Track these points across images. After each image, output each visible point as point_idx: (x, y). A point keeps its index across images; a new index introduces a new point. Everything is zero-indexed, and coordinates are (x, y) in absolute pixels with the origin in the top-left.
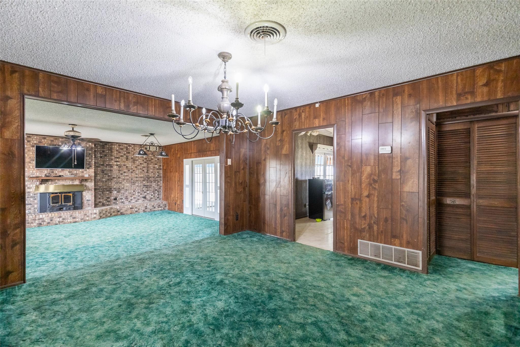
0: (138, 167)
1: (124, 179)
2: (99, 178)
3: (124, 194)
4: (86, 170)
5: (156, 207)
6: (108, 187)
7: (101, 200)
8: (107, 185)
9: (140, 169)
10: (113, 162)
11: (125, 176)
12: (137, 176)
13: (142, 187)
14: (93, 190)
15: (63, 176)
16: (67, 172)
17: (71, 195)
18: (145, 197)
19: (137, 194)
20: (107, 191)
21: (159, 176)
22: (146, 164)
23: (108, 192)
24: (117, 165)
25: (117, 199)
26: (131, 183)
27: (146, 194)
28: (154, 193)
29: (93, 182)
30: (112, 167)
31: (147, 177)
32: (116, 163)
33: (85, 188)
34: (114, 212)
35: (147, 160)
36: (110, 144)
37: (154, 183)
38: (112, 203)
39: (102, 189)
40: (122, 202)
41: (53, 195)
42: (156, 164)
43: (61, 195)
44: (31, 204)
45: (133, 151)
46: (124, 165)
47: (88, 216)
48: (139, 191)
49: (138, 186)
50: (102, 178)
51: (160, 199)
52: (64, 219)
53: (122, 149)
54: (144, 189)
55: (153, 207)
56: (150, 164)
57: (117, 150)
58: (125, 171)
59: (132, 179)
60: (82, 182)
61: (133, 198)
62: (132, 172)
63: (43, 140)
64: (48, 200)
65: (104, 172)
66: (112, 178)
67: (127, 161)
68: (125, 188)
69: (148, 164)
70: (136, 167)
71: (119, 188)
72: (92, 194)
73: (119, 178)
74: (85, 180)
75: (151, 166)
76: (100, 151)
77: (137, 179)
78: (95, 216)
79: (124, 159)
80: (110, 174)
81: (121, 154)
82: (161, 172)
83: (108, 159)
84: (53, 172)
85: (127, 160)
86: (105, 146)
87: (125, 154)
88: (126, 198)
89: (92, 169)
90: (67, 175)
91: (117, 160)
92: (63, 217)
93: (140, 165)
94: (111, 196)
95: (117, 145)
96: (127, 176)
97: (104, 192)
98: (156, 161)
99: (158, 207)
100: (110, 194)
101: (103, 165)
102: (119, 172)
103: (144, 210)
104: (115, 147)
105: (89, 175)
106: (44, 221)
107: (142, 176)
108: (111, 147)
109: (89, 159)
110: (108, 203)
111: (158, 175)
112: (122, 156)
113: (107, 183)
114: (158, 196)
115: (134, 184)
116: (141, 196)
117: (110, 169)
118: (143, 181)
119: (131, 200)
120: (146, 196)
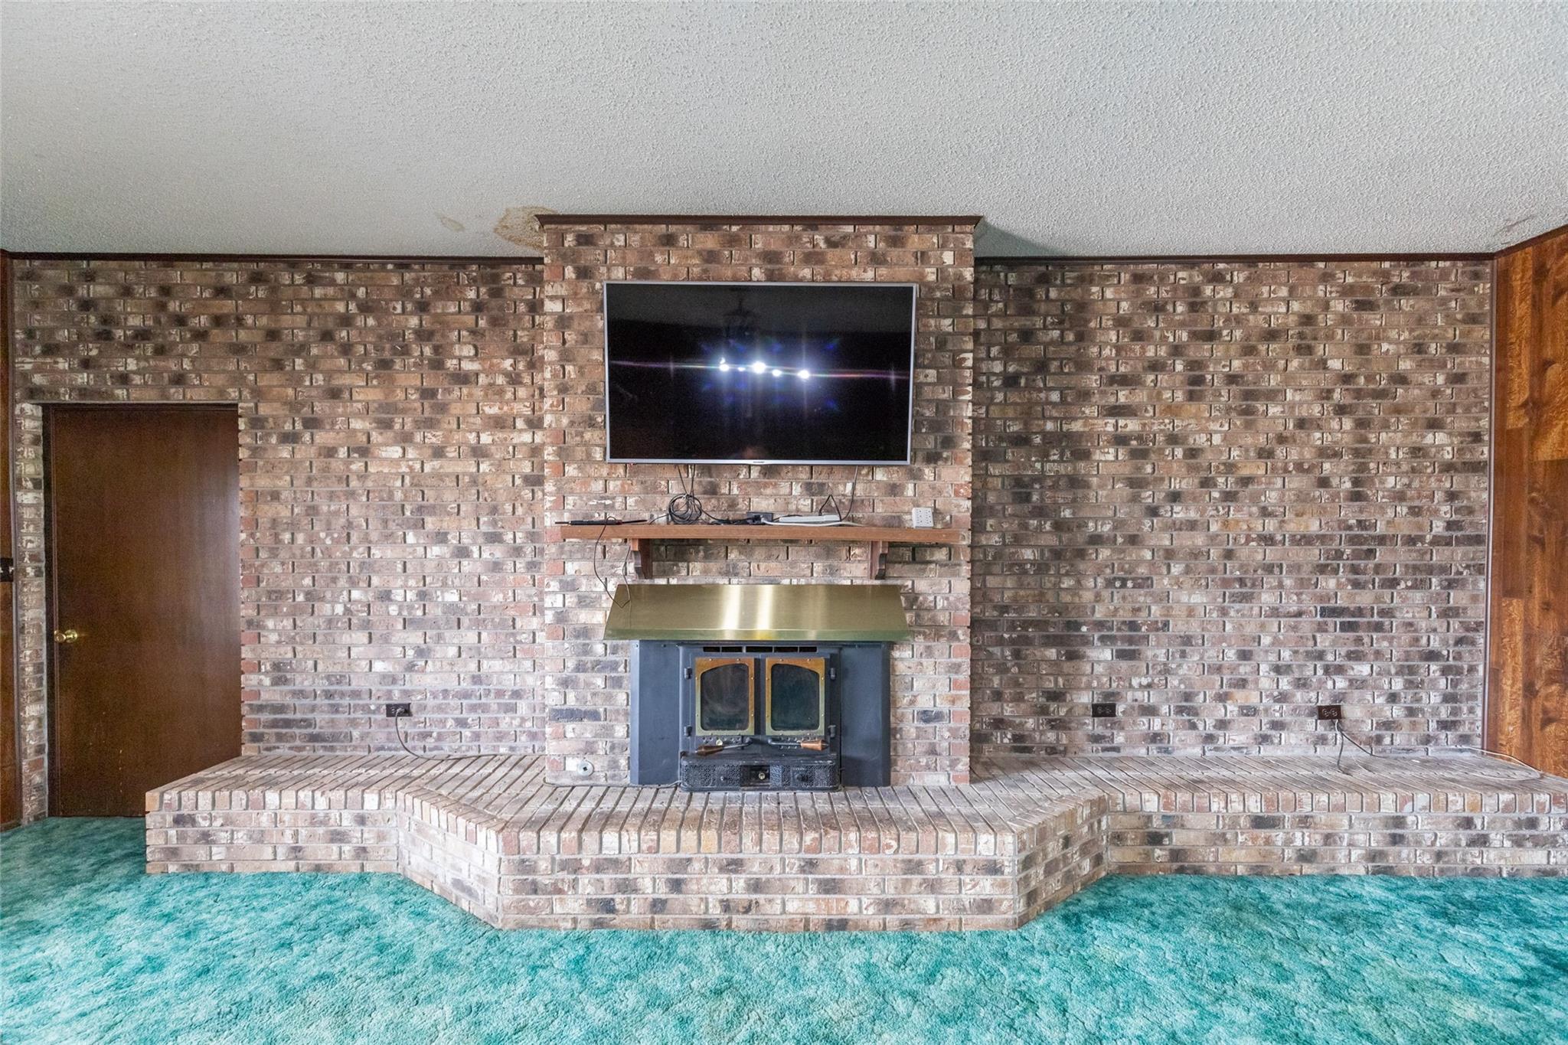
0: (1280, 452)
1: (1170, 554)
2: (995, 539)
3: (1166, 671)
4: (915, 476)
5: (1495, 838)
6: (1053, 610)
7: (1008, 710)
8: (1050, 597)
9: (1299, 467)
10: (1090, 421)
11: (1175, 526)
12: (1271, 525)
13: (1306, 624)
14: (963, 635)
15: (770, 516)
16: (797, 490)
17: (816, 664)
18: (1331, 714)
19: (1265, 683)
20: (1050, 641)
21: (1456, 534)
22: (1348, 424)
23: (1052, 653)
24: (1120, 440)
25: (1120, 708)
26: (1226, 583)
27: (1341, 683)
28: (1410, 684)
29: (965, 569)
30: (1085, 455)
31: (1353, 540)
32: (1109, 425)
33: (909, 617)
34: (1118, 838)
35: (1359, 394)
36: (1071, 276)
37: (1418, 596)
38: (1080, 735)
39: (1012, 627)
40: (1155, 738)
41: (708, 661)
42: (1434, 425)
43: (758, 664)
44: (594, 715)
45: (1239, 320)
46: (1173, 439)
47: (933, 886)
48: (1286, 654)
49: (1275, 612)
50: (1018, 541)
51: (1465, 739)
52: (756, 886)
53: (1157, 308)
54: (1324, 641)
55: (1464, 836)
56: (1386, 426)
57: (1120, 322)
58: (1176, 485)
59: (1229, 555)
60: (895, 570)
61: (1233, 708)
62: (1229, 497)
63: (659, 258)
64: (686, 695)
65: (1027, 498)
66: (1081, 539)
67: (1193, 407)
68: (1178, 627)
69: (1362, 424)
70: (1265, 454)
71: (1133, 626)
72: (956, 668)
73: (1133, 540)
74: (908, 555)
75: (1392, 441)
76: (1005, 332)
77: (1272, 554)
78: (986, 886)
79: (1171, 387)
80: (1067, 513)
81: (1150, 352)
82: (1481, 491)
83: (1055, 397)
84: (712, 491)
85: (1192, 397)
86: (1040, 293)
87: (1177, 351)
88: (1180, 710)
89: (958, 461)
90: (798, 513)
91: (1123, 397)
92: (755, 869)
93: (1301, 434)
94: (1070, 687)
95: (1125, 277)
96: (1192, 525)
97: (1028, 651)
98: (1435, 393)
99: (1518, 842)
100: (1067, 667)
101: (1021, 441)
102: (1135, 499)
103: (1373, 856)
104: (1109, 293)
105: (936, 512)
106: (627, 887)
107: (1314, 527)
108: (1077, 294)
109: (940, 381)
110: (1051, 736)
111: (1450, 525)
112: (1155, 366)
113: (1048, 582)
114: (1444, 714)
115: (1246, 598)
116: (1299, 696)
117: (1065, 469)
118: (1322, 569)
119: (1222, 724)
120: (1341, 697)
